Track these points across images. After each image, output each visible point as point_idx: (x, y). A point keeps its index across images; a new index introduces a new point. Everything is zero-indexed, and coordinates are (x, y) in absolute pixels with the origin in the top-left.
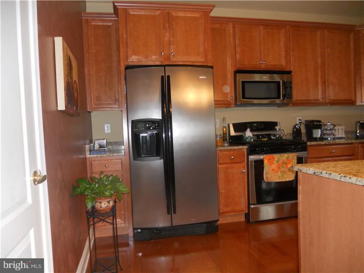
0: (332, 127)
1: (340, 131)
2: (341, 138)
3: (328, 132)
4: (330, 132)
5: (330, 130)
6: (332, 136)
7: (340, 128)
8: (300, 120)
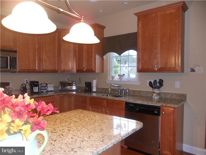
0: (45, 85)
1: (51, 87)
2: (52, 91)
3: (43, 88)
4: (44, 88)
5: (44, 87)
6: (45, 91)
7: (51, 85)
8: (26, 81)
